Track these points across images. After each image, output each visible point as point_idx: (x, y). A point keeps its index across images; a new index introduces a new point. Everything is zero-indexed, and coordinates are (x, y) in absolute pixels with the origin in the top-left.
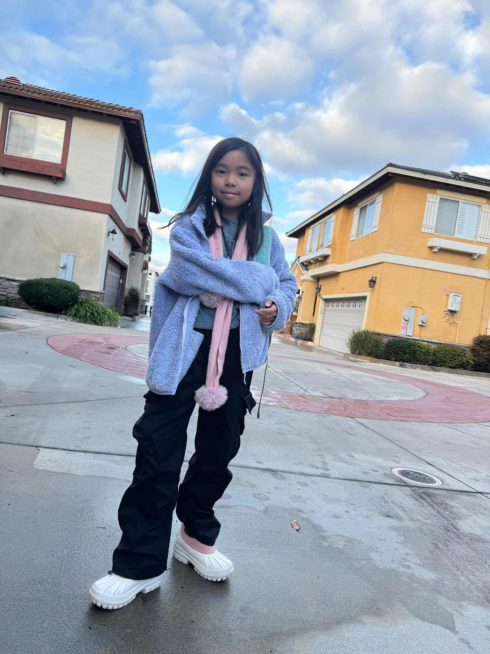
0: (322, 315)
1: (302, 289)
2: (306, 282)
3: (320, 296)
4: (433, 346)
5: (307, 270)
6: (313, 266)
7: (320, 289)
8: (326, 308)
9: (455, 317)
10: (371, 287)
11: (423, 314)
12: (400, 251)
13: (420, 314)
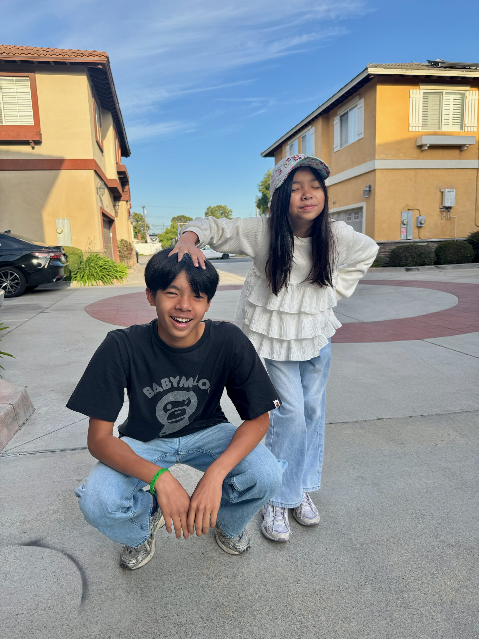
9: (451, 213)
10: (366, 197)
11: (420, 215)
12: (390, 156)
13: (418, 215)
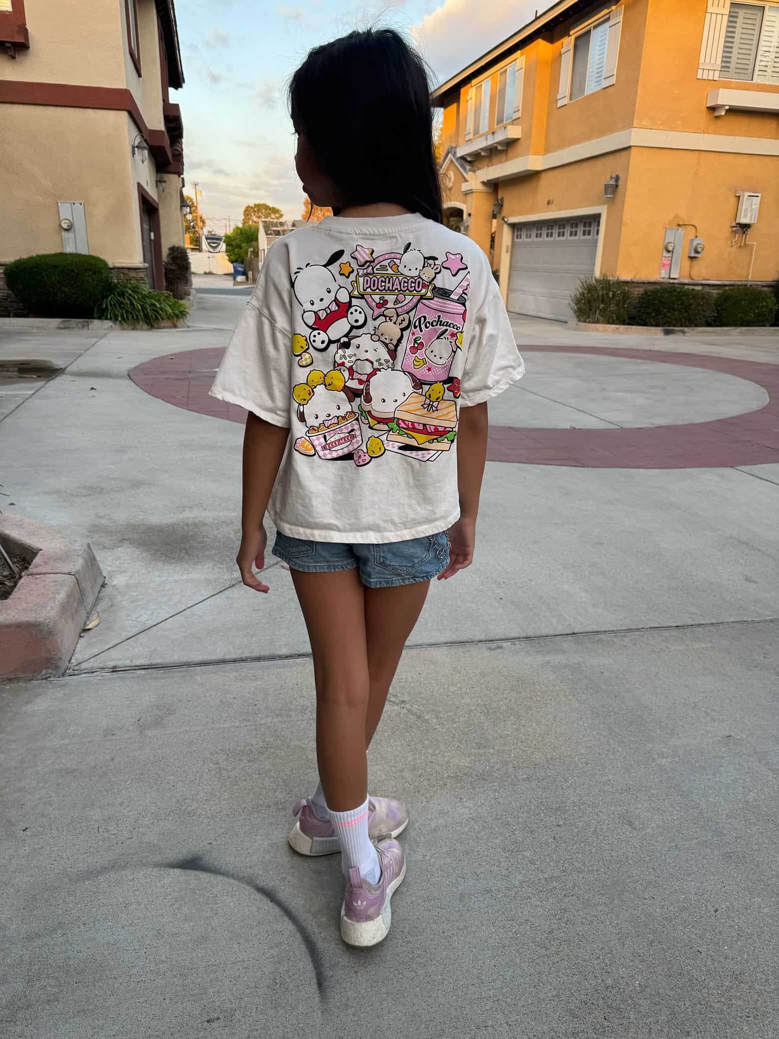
0: (508, 255)
1: (467, 210)
2: (474, 195)
3: (503, 219)
4: (715, 292)
5: (474, 171)
6: (485, 162)
7: (502, 206)
8: (516, 240)
9: (748, 236)
10: (609, 196)
11: (696, 237)
12: (659, 122)
13: (692, 237)
